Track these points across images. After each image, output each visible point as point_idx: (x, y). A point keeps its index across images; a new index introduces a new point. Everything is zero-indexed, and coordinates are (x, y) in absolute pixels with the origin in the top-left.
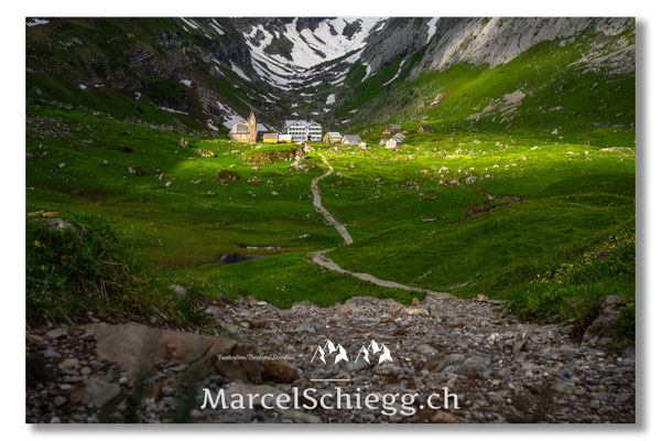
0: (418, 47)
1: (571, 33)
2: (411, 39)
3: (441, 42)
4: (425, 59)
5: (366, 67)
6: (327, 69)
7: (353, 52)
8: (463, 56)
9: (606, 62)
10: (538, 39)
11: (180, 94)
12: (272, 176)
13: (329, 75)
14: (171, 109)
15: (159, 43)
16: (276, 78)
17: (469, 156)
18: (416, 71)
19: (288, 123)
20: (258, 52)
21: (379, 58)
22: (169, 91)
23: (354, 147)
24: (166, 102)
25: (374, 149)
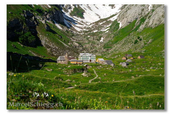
0: (143, 15)
2: (140, 11)
3: (154, 13)
4: (146, 21)
5: (119, 23)
6: (101, 24)
7: (114, 15)
11: (32, 39)
12: (74, 79)
13: (101, 27)
14: (28, 46)
15: (22, 15)
16: (76, 28)
17: (154, 70)
18: (142, 27)
19: (81, 54)
20: (67, 14)
21: (125, 19)
22: (27, 37)
23: (109, 66)
24: (26, 43)
25: (117, 66)
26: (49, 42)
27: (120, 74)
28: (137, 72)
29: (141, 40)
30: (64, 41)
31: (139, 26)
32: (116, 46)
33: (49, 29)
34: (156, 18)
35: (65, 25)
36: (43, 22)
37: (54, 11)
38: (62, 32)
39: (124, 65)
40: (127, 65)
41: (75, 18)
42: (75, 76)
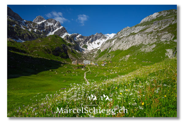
0: (110, 47)
1: (138, 44)
2: (109, 45)
4: (112, 49)
5: (101, 50)
6: (94, 50)
7: (99, 47)
8: (119, 48)
9: (145, 50)
10: (132, 45)
11: (65, 55)
12: (77, 71)
13: (94, 52)
14: (63, 58)
15: (61, 46)
16: (84, 52)
17: (118, 68)
18: (110, 51)
19: (84, 61)
20: (81, 47)
21: (103, 48)
22: (63, 55)
23: (96, 66)
24: (62, 57)
25: (100, 66)
26: (72, 57)
27: (101, 69)
28: (110, 68)
29: (110, 56)
30: (79, 57)
31: (109, 51)
32: (100, 59)
33: (73, 52)
34: (116, 47)
35: (80, 51)
36: (70, 49)
37: (75, 45)
38: (79, 53)
39: (103, 65)
40: (105, 65)
41: (84, 49)
42: (78, 70)
